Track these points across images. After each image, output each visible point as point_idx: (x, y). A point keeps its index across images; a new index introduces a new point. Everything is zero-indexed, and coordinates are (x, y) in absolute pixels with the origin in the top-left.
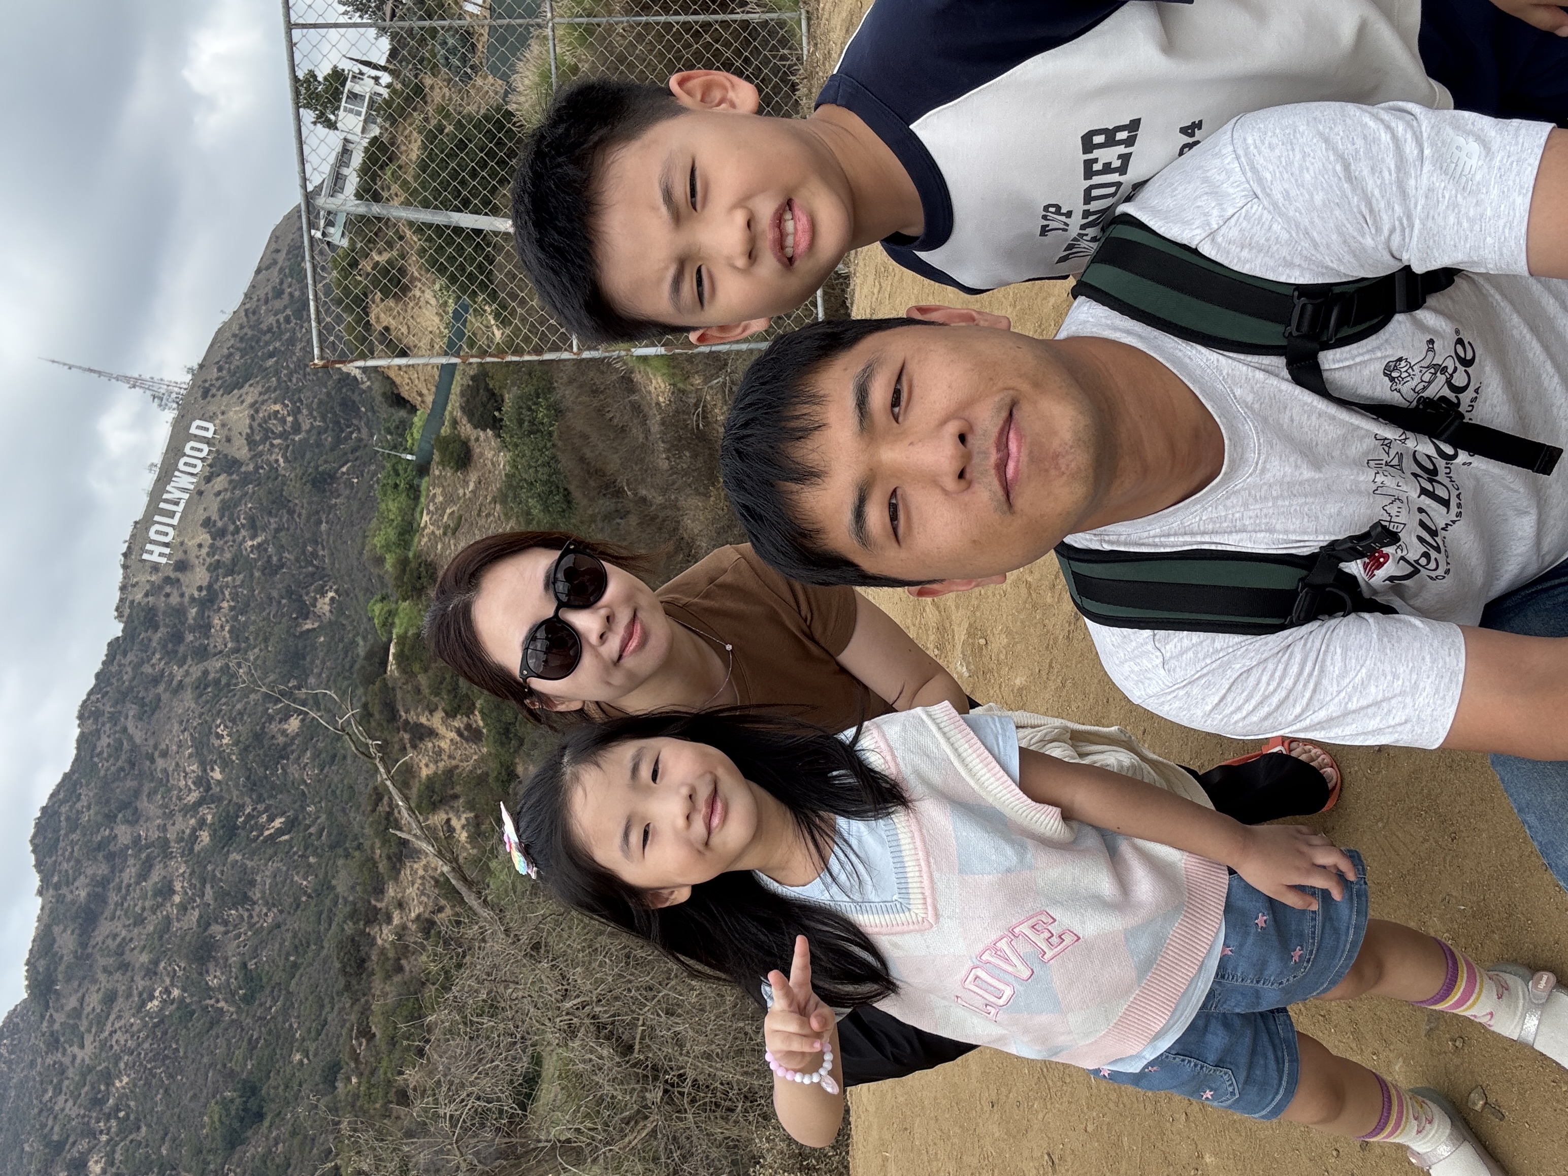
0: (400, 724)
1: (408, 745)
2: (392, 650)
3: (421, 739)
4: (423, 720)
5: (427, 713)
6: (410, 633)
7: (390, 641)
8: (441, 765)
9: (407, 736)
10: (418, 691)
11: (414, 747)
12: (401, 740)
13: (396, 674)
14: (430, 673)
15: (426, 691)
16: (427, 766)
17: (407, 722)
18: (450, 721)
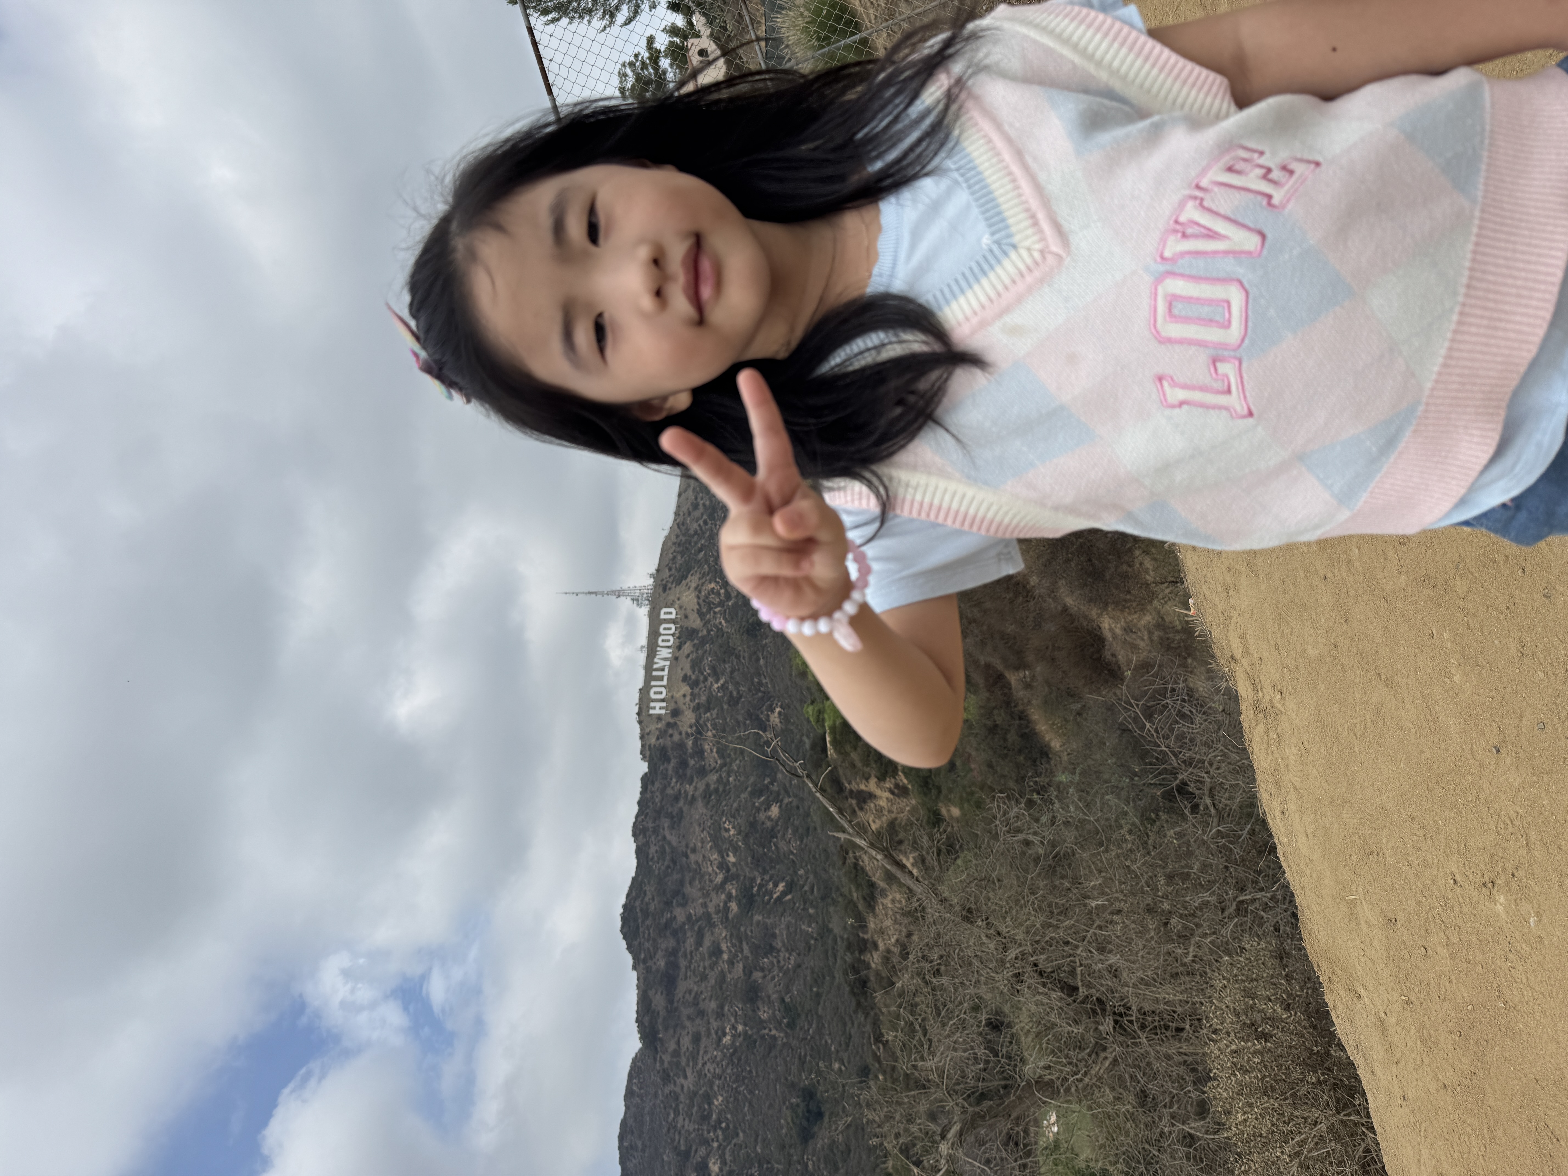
0: (847, 793)
1: (857, 809)
2: (828, 739)
3: (865, 802)
4: (862, 787)
5: (864, 781)
6: (838, 723)
7: (825, 733)
8: (884, 819)
9: (854, 802)
10: (853, 765)
11: (861, 809)
12: (851, 805)
13: (835, 756)
14: (859, 749)
15: (859, 764)
16: (874, 822)
17: (851, 791)
18: (882, 784)
